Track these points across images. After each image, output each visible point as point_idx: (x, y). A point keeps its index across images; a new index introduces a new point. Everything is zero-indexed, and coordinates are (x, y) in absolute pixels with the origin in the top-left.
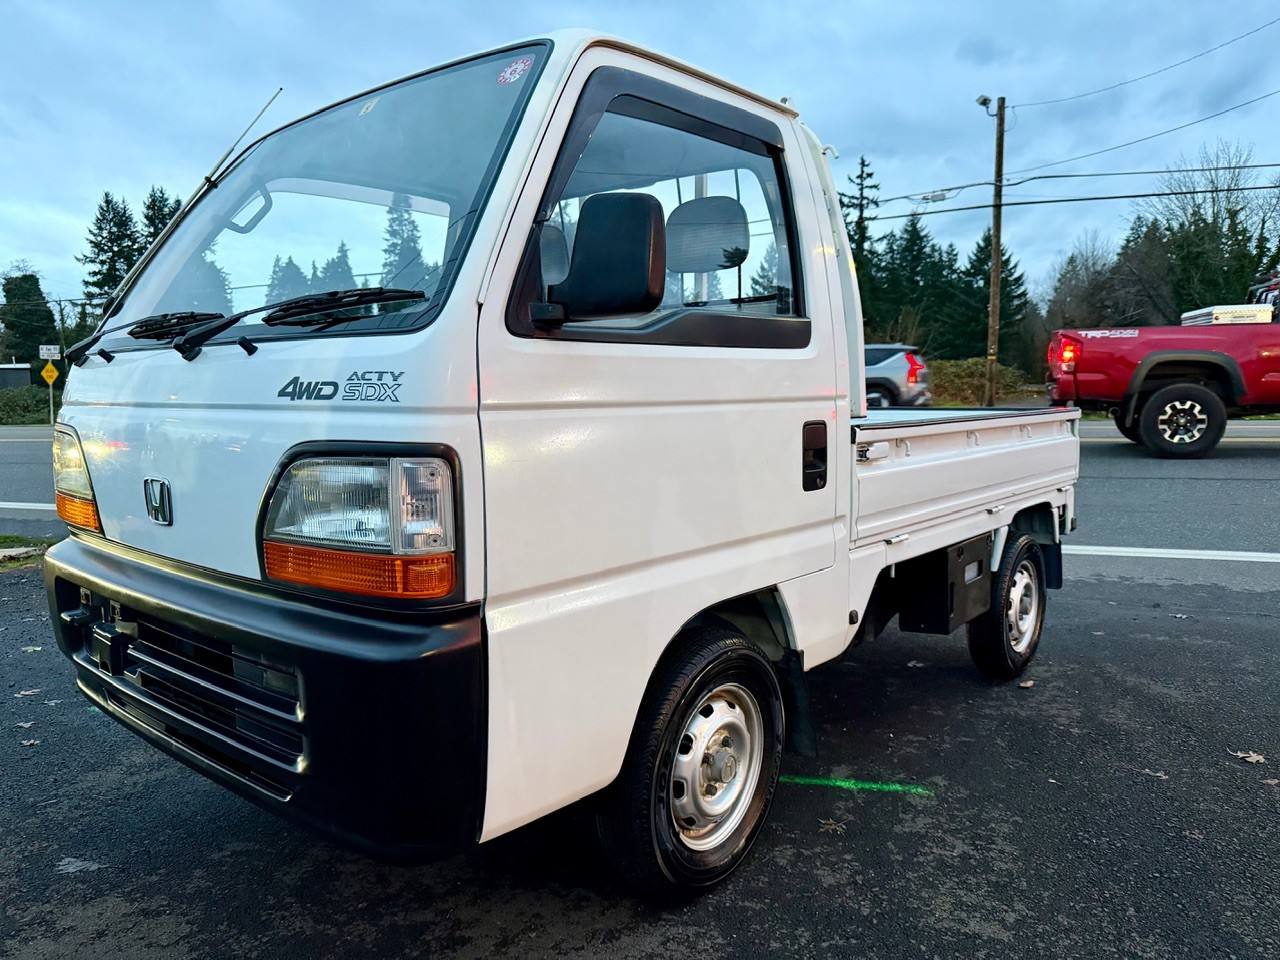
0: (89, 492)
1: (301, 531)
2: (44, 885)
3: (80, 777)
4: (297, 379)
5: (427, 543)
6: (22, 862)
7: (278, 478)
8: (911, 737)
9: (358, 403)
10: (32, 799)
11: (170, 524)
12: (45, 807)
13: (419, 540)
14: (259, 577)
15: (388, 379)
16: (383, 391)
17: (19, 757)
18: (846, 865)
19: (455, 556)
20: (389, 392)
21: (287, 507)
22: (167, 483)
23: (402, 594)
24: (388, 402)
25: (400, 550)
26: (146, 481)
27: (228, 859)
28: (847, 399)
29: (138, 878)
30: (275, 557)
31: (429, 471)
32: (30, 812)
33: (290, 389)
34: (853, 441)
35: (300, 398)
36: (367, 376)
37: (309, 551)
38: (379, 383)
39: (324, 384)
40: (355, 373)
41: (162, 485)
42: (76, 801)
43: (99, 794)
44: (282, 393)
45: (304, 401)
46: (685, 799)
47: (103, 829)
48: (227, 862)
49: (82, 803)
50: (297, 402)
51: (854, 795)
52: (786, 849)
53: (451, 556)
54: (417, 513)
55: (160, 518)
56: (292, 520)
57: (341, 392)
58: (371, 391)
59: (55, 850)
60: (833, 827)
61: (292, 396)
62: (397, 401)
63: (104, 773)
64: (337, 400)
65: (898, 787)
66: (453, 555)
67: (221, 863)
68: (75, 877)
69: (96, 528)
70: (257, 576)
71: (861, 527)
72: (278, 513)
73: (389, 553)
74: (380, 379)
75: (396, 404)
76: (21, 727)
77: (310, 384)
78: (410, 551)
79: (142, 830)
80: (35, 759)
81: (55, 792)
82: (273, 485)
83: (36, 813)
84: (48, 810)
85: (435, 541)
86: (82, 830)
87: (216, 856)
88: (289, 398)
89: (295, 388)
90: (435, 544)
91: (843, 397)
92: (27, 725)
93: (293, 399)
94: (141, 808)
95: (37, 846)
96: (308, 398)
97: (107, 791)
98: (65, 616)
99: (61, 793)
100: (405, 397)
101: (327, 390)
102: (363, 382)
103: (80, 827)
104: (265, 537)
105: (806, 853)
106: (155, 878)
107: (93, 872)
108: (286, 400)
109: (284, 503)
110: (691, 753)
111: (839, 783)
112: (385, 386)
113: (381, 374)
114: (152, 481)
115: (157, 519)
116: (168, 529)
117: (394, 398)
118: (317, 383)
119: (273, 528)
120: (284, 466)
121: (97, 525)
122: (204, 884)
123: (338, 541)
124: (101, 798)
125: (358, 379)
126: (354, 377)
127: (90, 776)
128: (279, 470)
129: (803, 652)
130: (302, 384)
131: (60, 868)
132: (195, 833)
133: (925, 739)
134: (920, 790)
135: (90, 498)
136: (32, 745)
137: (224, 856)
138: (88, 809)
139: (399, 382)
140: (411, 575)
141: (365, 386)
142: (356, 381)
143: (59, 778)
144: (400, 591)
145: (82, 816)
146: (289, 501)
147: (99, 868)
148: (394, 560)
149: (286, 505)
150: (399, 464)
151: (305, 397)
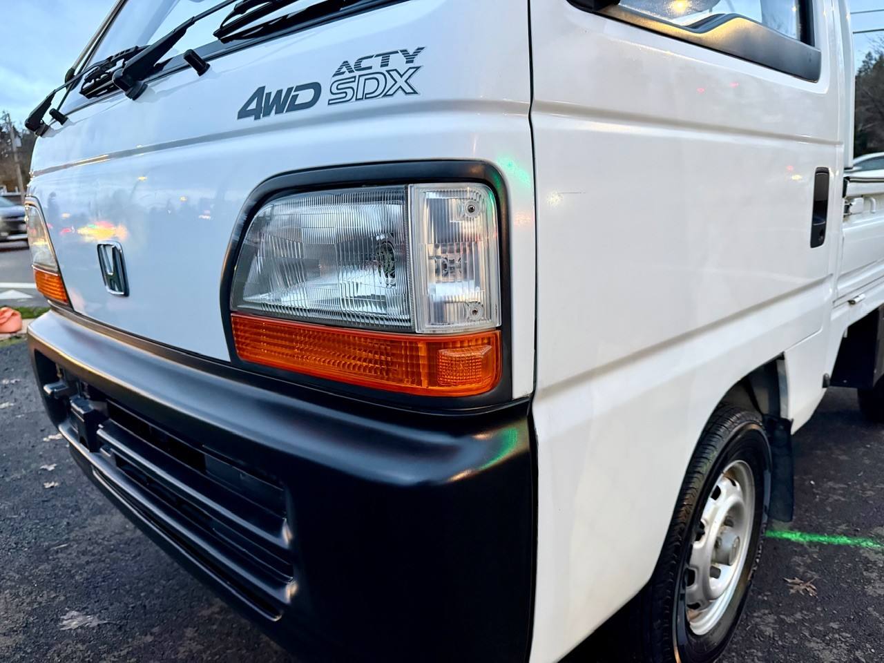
0: (54, 264)
1: (279, 300)
2: (47, 644)
3: (89, 521)
4: (262, 89)
5: (462, 316)
6: (30, 614)
7: (243, 228)
8: (831, 484)
9: (354, 106)
10: (47, 544)
11: (126, 294)
12: (57, 552)
13: (451, 310)
14: (227, 358)
15: (397, 62)
16: (390, 82)
17: (41, 499)
18: (837, 636)
19: (502, 334)
20: (401, 82)
21: (259, 268)
22: (119, 247)
23: (426, 390)
24: (400, 98)
25: (425, 327)
26: (99, 246)
27: (216, 616)
28: (843, 146)
29: (133, 638)
30: (247, 335)
31: (466, 204)
32: (43, 556)
33: (253, 106)
34: (844, 195)
35: (267, 114)
36: (364, 64)
37: (289, 327)
38: (384, 70)
39: (300, 88)
40: (346, 63)
41: (114, 249)
42: (83, 546)
43: (103, 539)
44: (243, 113)
45: (273, 118)
46: (695, 587)
47: (104, 579)
48: (216, 619)
49: (89, 548)
50: (264, 121)
51: (806, 549)
52: (764, 614)
53: (496, 334)
54: (445, 269)
55: (117, 289)
56: (264, 284)
57: (325, 95)
58: (371, 86)
59: (62, 602)
60: (803, 587)
61: (256, 114)
62: (415, 92)
63: (108, 517)
64: (321, 107)
65: (844, 540)
66: (498, 332)
67: (210, 620)
68: (77, 635)
69: (65, 301)
70: (225, 356)
71: (840, 287)
72: (247, 276)
73: (410, 330)
74: (384, 64)
75: (413, 98)
76: (45, 470)
77: (280, 92)
78: (440, 329)
79: (139, 579)
80: (53, 502)
81: (66, 536)
82: (237, 239)
83: (48, 559)
84: (60, 555)
85: (475, 312)
86: (87, 579)
87: (206, 613)
88: (252, 118)
89: (259, 104)
90: (474, 317)
91: (840, 143)
92: (51, 468)
93: (257, 118)
94: (139, 555)
95: (45, 596)
96: (279, 111)
97: (111, 536)
98: (47, 389)
99: (71, 538)
100: (428, 85)
101: (306, 96)
102: (357, 73)
103: (85, 575)
104: (231, 308)
105: (789, 620)
106: (149, 639)
107: (93, 628)
108: (250, 122)
109: (254, 261)
110: (704, 539)
111: (786, 535)
112: (394, 74)
113: (385, 58)
114: (105, 246)
115: (113, 289)
116: (124, 300)
117: (409, 90)
118: (290, 90)
119: (241, 296)
120: (252, 211)
121: (66, 298)
122: (196, 647)
123: (333, 313)
124: (106, 543)
125: (352, 69)
126: (344, 69)
127: (98, 519)
128: (245, 218)
129: (793, 420)
130: (269, 94)
131: (65, 622)
132: (186, 585)
133: (846, 486)
134: (871, 544)
135: (56, 270)
136: (52, 487)
137: (213, 613)
138: (94, 555)
139: (415, 64)
140: (442, 362)
141: (362, 79)
142: (347, 75)
143: (71, 522)
144: (425, 385)
145: (88, 563)
146: (260, 259)
147: (99, 625)
148: (417, 341)
149: (257, 266)
150: (423, 195)
151: (273, 112)
